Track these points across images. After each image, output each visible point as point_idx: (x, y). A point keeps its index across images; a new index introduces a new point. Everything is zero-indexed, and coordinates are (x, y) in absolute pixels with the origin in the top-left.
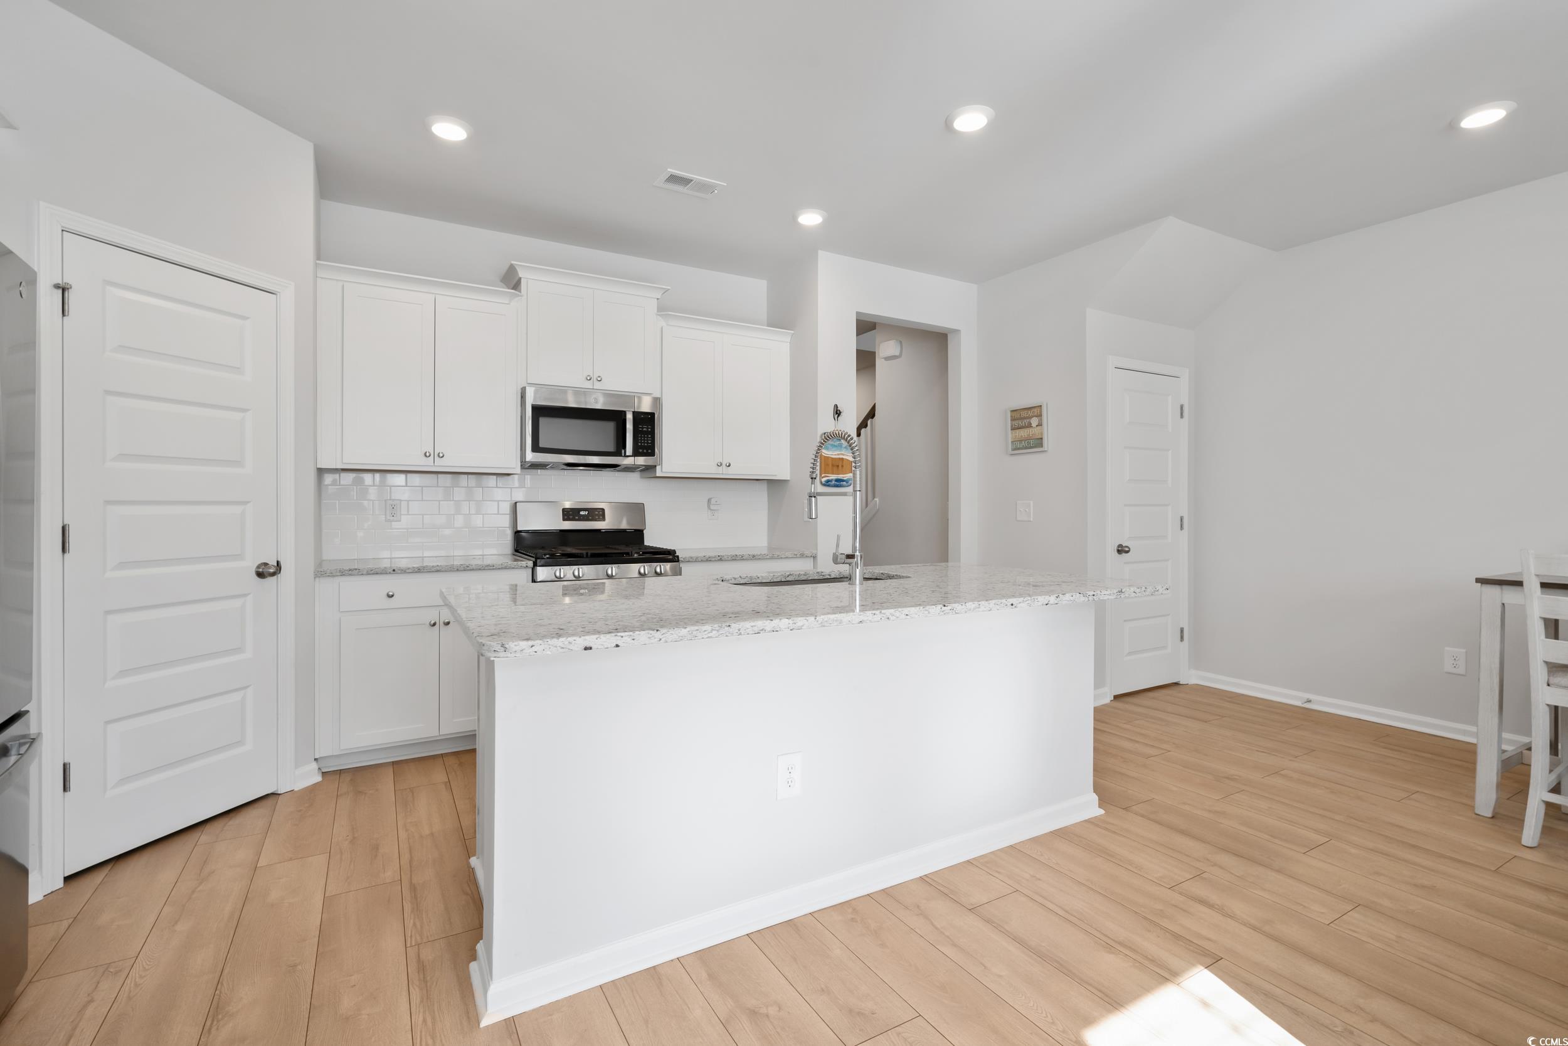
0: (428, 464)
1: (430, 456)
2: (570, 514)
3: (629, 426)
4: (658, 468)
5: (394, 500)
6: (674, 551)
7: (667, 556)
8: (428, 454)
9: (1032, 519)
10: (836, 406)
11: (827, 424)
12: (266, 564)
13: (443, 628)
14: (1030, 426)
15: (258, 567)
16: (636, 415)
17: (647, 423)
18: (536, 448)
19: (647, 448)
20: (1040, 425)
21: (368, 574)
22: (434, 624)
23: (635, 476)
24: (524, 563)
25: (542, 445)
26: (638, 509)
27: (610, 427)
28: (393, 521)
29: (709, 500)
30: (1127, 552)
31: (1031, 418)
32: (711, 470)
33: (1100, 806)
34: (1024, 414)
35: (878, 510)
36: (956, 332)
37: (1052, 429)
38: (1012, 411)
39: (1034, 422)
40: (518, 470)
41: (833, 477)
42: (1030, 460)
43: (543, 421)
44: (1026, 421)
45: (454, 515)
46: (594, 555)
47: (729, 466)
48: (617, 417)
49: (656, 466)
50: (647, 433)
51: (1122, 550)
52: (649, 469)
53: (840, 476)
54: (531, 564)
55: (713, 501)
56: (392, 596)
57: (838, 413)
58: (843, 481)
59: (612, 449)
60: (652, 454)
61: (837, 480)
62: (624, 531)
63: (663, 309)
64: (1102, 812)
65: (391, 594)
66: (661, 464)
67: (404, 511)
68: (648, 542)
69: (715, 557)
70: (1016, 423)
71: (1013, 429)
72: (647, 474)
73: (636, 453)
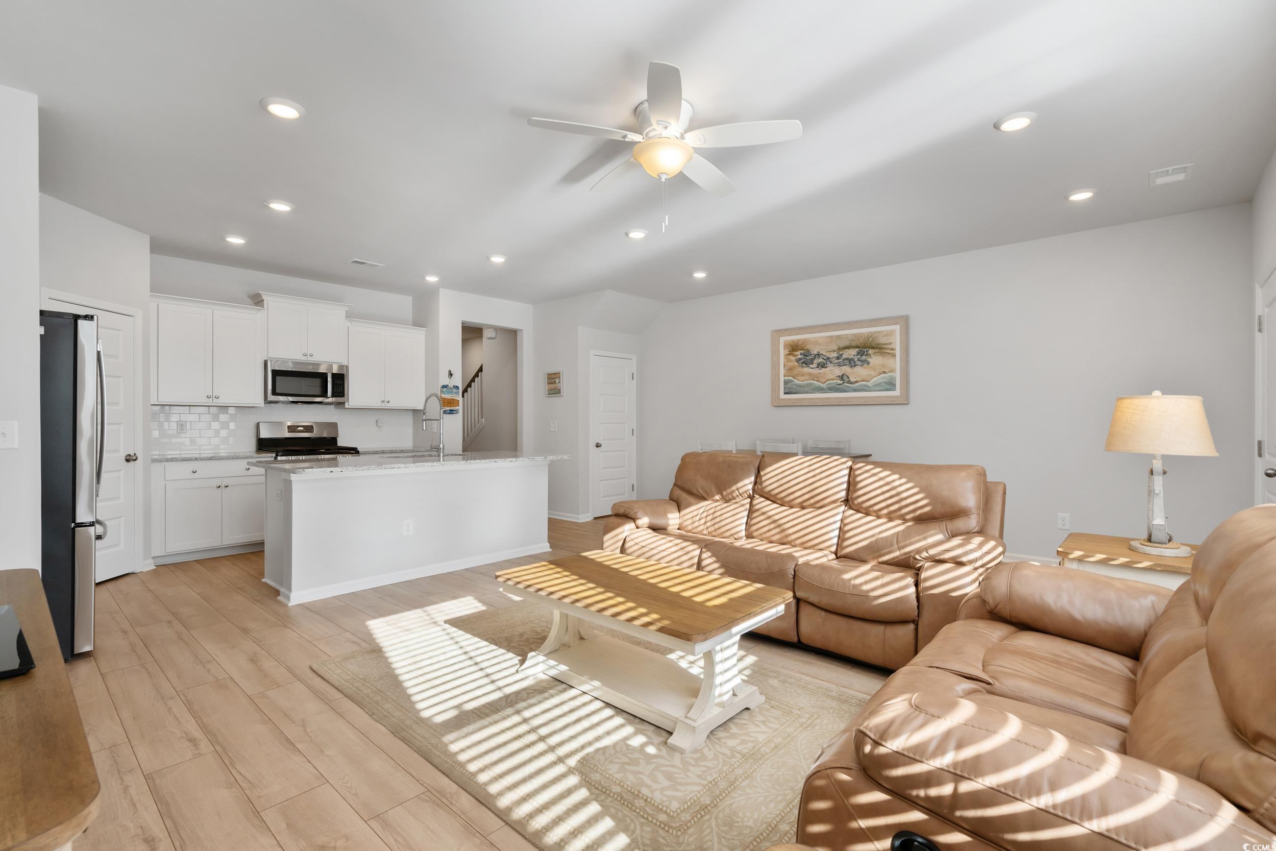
0: (209, 402)
1: (210, 397)
2: (292, 429)
3: (330, 379)
4: (346, 404)
5: (182, 421)
6: (357, 448)
7: (353, 451)
8: (209, 397)
9: (556, 430)
10: (450, 371)
11: (445, 380)
12: (130, 455)
13: (225, 490)
14: (555, 383)
15: (126, 456)
16: (333, 375)
17: (340, 380)
18: (274, 393)
19: (340, 393)
20: (559, 382)
21: (182, 461)
22: (219, 487)
23: (332, 407)
24: (270, 455)
25: (278, 391)
26: (334, 426)
27: (317, 382)
28: (182, 433)
29: (377, 421)
30: (600, 446)
31: (556, 378)
32: (376, 404)
33: (550, 548)
34: (553, 376)
35: (484, 426)
36: (521, 330)
37: (565, 385)
38: (548, 374)
39: (557, 381)
40: (262, 405)
41: (448, 409)
42: (555, 400)
43: (278, 378)
44: (554, 380)
45: (219, 430)
46: (310, 450)
47: (389, 402)
48: (323, 376)
49: (344, 403)
50: (340, 385)
51: (598, 446)
52: (341, 405)
53: (452, 408)
54: (274, 455)
55: (379, 421)
56: (195, 472)
57: (451, 375)
58: (454, 410)
59: (318, 393)
60: (343, 396)
61: (450, 410)
62: (325, 438)
63: (349, 316)
64: (551, 550)
65: (194, 471)
66: (348, 401)
67: (188, 427)
68: (341, 443)
69: (380, 451)
70: (550, 381)
71: (548, 384)
72: (340, 406)
73: (333, 396)
